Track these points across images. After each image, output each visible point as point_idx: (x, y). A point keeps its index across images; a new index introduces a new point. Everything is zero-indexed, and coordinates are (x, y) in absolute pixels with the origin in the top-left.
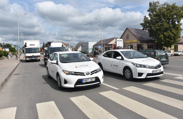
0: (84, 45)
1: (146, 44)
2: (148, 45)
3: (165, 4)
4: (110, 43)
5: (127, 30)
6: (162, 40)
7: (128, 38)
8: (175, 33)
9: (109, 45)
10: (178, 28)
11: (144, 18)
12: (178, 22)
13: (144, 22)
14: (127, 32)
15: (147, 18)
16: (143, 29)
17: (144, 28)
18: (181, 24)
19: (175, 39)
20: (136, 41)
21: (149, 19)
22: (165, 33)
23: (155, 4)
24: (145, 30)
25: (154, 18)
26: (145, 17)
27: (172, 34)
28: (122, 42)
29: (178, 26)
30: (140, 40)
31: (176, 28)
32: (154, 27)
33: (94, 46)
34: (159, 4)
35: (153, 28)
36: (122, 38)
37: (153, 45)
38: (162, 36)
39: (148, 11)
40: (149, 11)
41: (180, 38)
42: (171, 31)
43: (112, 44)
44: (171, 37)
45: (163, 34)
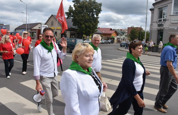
0: (4, 27)
1: (69, 32)
2: (71, 33)
4: (35, 28)
5: (52, 17)
6: (83, 29)
7: (52, 24)
8: (94, 24)
9: (33, 29)
10: (96, 20)
11: (69, 8)
12: (97, 15)
13: (68, 12)
14: (52, 19)
15: (72, 8)
17: (68, 17)
18: (98, 18)
19: (93, 30)
20: (60, 28)
21: (74, 9)
22: (86, 24)
24: (69, 19)
25: (79, 9)
26: (70, 6)
27: (91, 25)
29: (96, 19)
31: (95, 20)
32: (78, 17)
33: (16, 29)
35: (76, 18)
36: (47, 24)
37: (75, 33)
38: (83, 26)
39: (73, 2)
41: (97, 29)
42: (91, 22)
43: (36, 29)
45: (84, 24)
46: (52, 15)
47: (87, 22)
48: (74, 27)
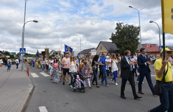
3: (126, 25)
5: (101, 43)
7: (101, 49)
8: (132, 45)
9: (88, 54)
11: (112, 35)
13: (111, 38)
14: (101, 45)
16: (112, 43)
17: (113, 41)
19: (133, 50)
20: (106, 51)
22: (126, 46)
23: (120, 24)
26: (113, 33)
27: (130, 46)
28: (96, 52)
30: (108, 51)
34: (123, 24)
36: (98, 48)
38: (123, 48)
40: (116, 29)
42: (130, 44)
43: (90, 53)
44: (130, 48)
45: (124, 46)
46: (101, 42)
47: (126, 45)
48: (118, 49)
